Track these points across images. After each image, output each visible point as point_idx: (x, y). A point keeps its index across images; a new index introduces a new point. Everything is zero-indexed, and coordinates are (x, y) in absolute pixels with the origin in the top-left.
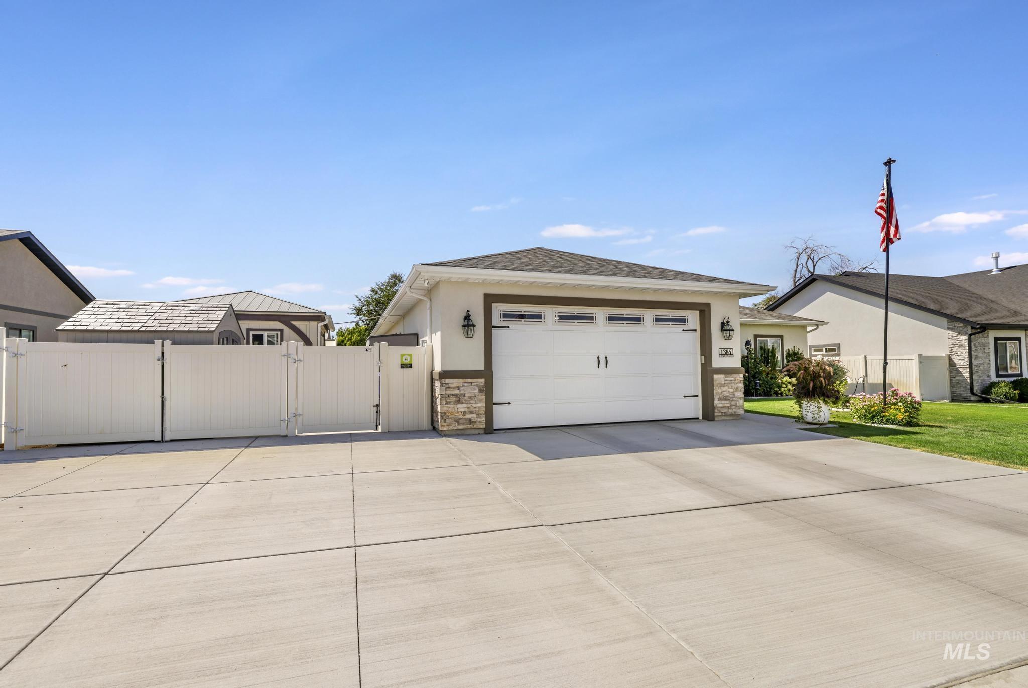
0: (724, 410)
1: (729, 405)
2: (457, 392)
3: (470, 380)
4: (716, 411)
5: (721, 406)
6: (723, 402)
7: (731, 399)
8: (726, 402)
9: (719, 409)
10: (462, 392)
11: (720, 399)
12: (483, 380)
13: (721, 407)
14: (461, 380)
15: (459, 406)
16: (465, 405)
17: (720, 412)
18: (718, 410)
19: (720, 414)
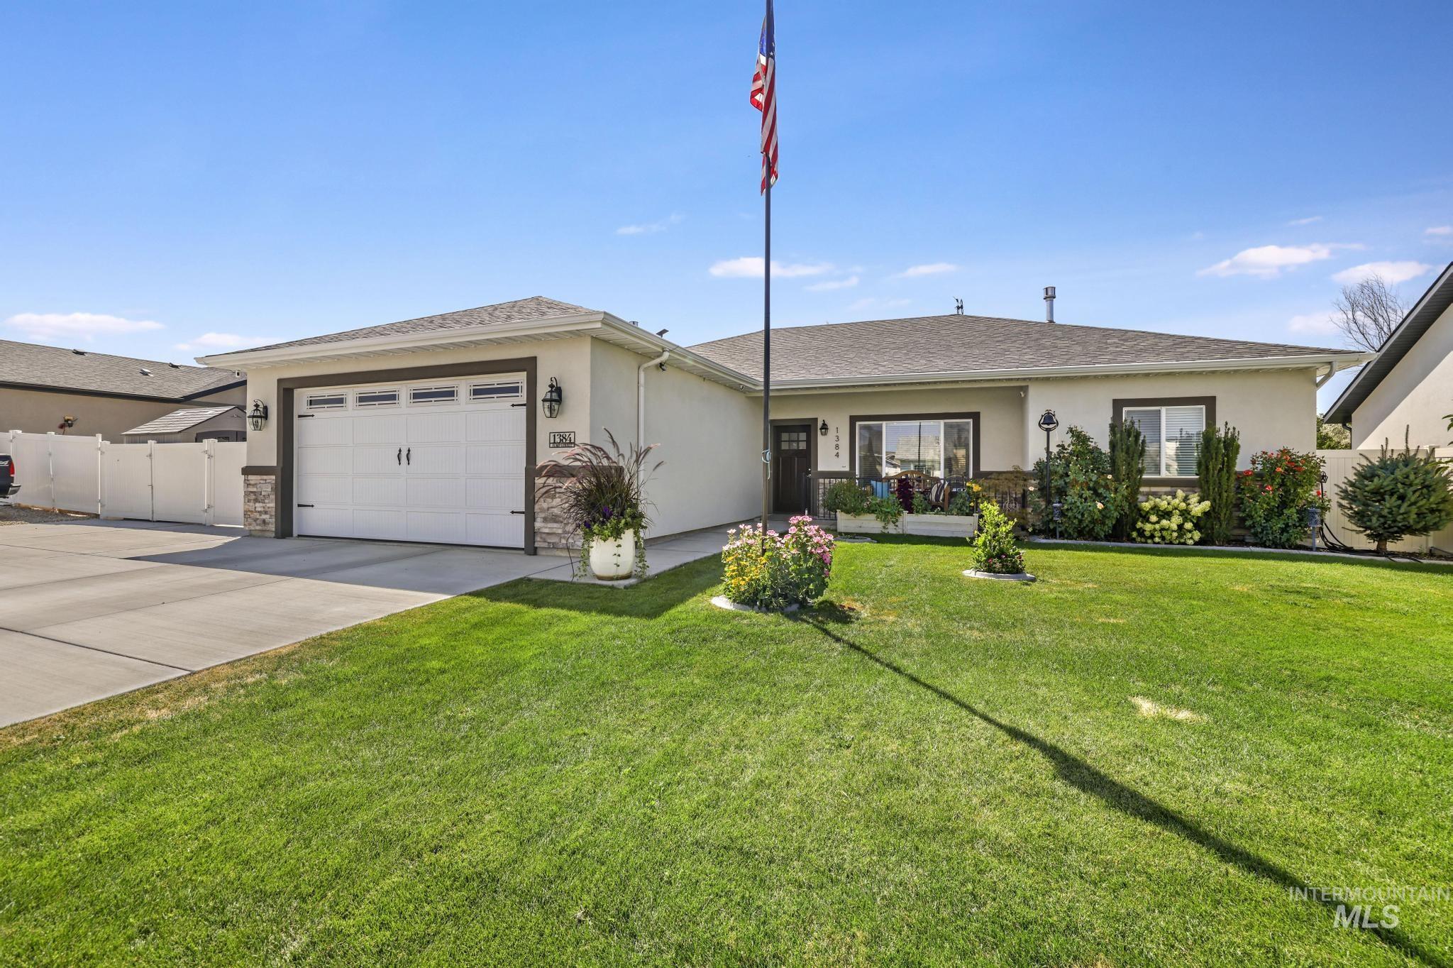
0: (554, 540)
1: (560, 531)
2: (255, 490)
3: (265, 477)
4: (538, 539)
5: (547, 531)
6: (550, 525)
7: (565, 522)
8: (555, 525)
9: (544, 536)
10: (259, 490)
11: (545, 520)
12: (274, 477)
13: (548, 534)
14: (258, 477)
15: (257, 505)
16: (261, 504)
17: (545, 542)
18: (541, 538)
19: (545, 545)
